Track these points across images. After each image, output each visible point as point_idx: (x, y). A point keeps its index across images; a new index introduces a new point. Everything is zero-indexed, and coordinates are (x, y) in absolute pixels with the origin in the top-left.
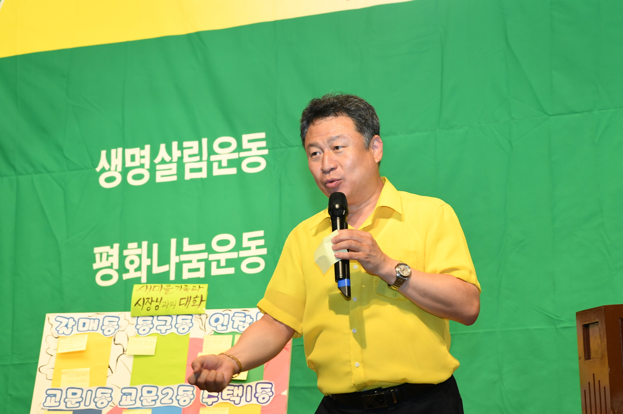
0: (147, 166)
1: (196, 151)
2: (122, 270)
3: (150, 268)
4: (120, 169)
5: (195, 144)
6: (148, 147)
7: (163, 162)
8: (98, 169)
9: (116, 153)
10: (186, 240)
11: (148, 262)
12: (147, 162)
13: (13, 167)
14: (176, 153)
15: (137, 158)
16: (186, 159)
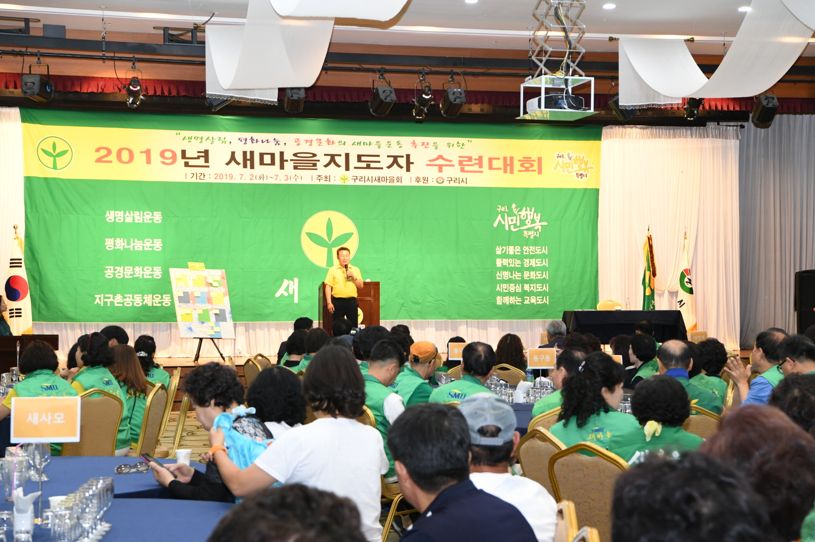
0: (122, 217)
1: (138, 214)
2: (115, 246)
3: (124, 246)
4: (113, 217)
5: (138, 212)
6: (122, 212)
7: (128, 216)
8: (106, 216)
9: (112, 212)
10: (136, 239)
11: (123, 244)
12: (122, 216)
13: (77, 212)
14: (132, 215)
15: (119, 214)
16: (135, 217)
